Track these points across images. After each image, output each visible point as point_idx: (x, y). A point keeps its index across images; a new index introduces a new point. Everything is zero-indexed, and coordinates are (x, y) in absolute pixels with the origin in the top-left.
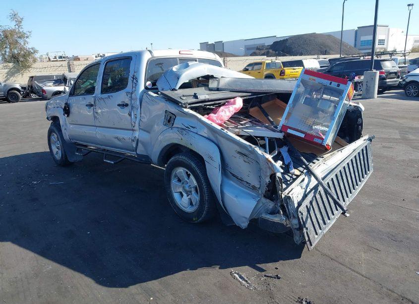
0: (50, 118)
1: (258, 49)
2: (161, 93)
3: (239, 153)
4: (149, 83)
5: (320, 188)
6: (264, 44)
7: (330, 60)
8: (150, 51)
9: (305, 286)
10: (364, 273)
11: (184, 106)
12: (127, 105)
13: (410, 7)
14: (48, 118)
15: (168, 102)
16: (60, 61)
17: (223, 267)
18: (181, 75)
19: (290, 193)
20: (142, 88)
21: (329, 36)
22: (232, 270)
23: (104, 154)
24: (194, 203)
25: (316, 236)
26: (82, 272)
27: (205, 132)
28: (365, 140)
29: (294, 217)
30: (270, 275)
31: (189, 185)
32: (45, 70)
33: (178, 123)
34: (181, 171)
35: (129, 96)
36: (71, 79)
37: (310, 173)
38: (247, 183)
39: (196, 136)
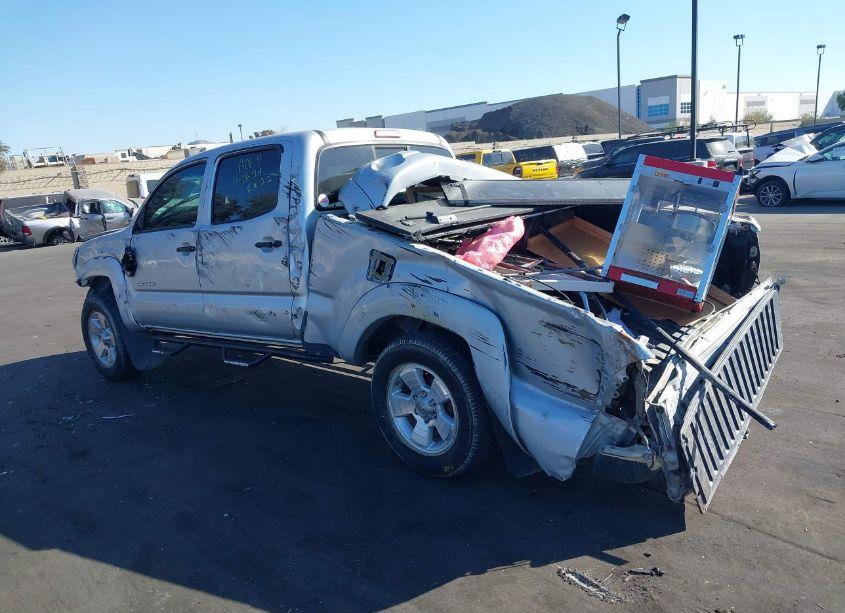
0: (84, 283)
2: (358, 216)
3: (548, 325)
4: (322, 197)
5: (708, 386)
6: (465, 118)
7: (602, 143)
8: (320, 133)
9: (717, 587)
10: (822, 550)
11: (415, 238)
12: (278, 244)
13: (739, 41)
14: (79, 282)
15: (376, 233)
16: (51, 166)
17: (537, 562)
18: (392, 179)
19: (660, 400)
20: (310, 208)
21: (589, 99)
22: (558, 566)
23: (220, 348)
24: (443, 436)
25: (711, 483)
26: (244, 599)
27: (465, 288)
28: (767, 288)
29: (670, 447)
30: (641, 569)
31: (429, 398)
32: (24, 186)
33: (401, 274)
34: (409, 371)
35: (283, 225)
36: (84, 202)
37: (682, 358)
38: (568, 385)
39: (446, 296)
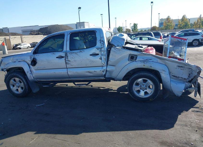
1: (31, 31)
3: (178, 66)
12: (98, 54)
13: (102, 15)
24: (149, 93)
31: (145, 85)
33: (140, 59)
34: (140, 80)
35: (99, 50)
38: (181, 78)
39: (153, 63)
